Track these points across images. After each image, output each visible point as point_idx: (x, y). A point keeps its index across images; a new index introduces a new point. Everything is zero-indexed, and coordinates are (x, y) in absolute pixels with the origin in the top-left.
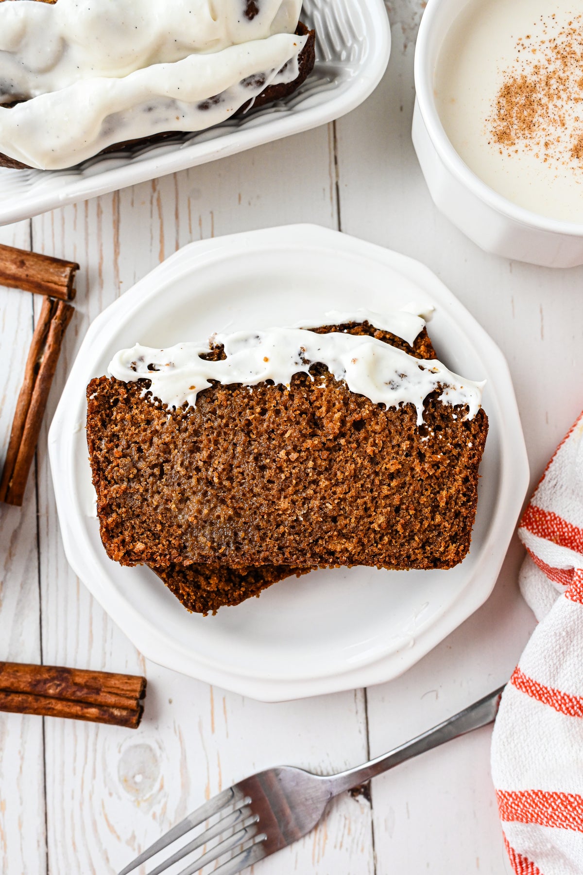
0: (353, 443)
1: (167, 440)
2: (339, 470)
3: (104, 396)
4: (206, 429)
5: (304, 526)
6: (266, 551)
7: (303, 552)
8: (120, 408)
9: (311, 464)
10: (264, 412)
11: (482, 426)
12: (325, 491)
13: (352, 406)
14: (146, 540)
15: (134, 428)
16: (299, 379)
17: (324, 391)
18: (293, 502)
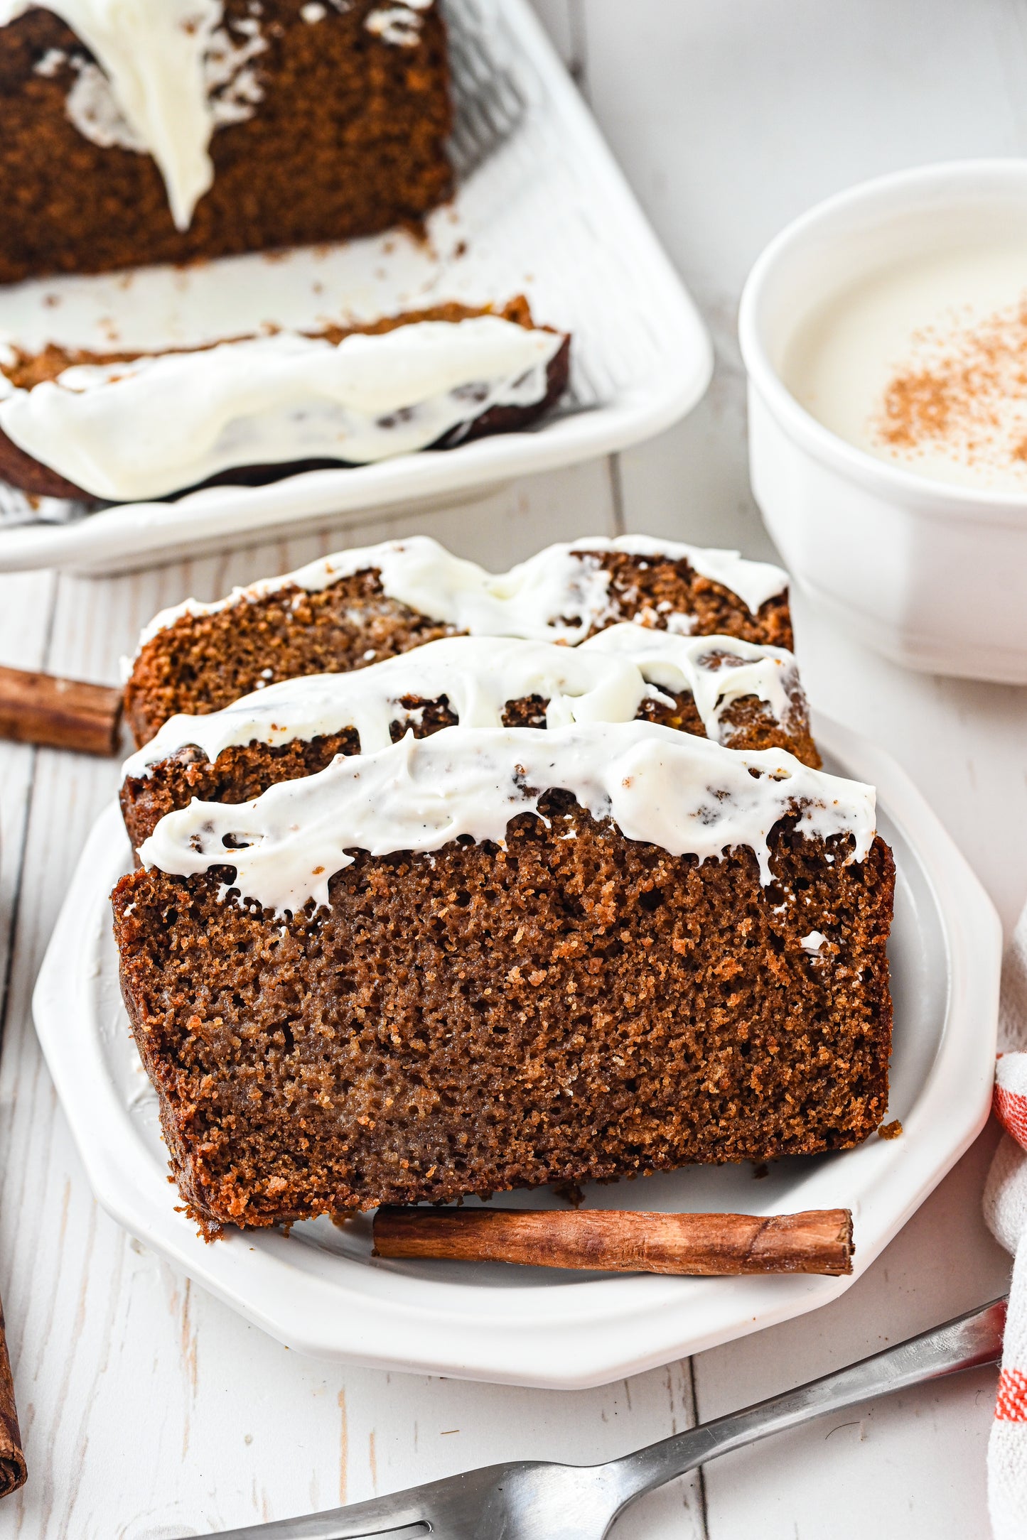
0: (645, 937)
1: (287, 976)
2: (625, 990)
3: (148, 907)
4: (357, 945)
5: (577, 1105)
6: (514, 1163)
7: (583, 1156)
8: (183, 927)
9: (571, 986)
10: (464, 899)
11: (883, 869)
12: (607, 1034)
13: (633, 867)
14: (284, 1171)
15: (218, 960)
16: (522, 827)
17: (575, 844)
18: (550, 1063)
